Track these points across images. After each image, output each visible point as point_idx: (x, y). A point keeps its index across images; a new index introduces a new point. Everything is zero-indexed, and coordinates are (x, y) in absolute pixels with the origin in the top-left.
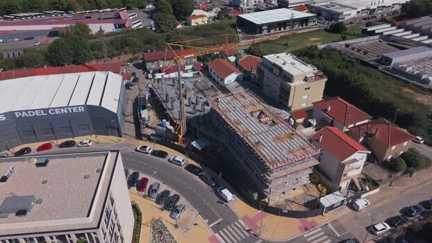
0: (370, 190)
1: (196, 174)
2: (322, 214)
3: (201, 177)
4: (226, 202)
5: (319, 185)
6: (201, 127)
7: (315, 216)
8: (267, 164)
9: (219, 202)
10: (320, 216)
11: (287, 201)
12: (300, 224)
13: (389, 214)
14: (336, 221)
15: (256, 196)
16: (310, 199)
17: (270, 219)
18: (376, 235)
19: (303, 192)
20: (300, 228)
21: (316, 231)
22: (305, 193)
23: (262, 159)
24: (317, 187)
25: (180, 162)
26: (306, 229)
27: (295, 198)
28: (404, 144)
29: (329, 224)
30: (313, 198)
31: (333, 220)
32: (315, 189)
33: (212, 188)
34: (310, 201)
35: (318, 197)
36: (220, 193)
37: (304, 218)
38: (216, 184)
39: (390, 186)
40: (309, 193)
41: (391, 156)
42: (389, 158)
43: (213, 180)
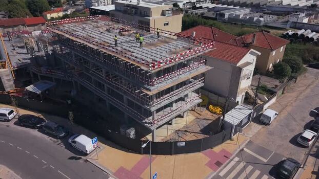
0: (269, 99)
1: (33, 128)
2: (230, 139)
3: (41, 130)
4: (86, 154)
5: (211, 106)
6: (42, 68)
7: (222, 142)
8: (142, 68)
9: (71, 158)
10: (229, 141)
11: (177, 132)
12: (208, 160)
13: (303, 121)
14: (250, 142)
15: (132, 133)
16: (206, 123)
17: (161, 162)
18: (308, 147)
19: (194, 118)
20: (209, 165)
21: (233, 163)
22: (197, 118)
23: (132, 65)
24: (208, 109)
25: (5, 115)
26: (219, 164)
27: (186, 127)
28: (281, 50)
29: (245, 149)
30: (210, 122)
31: (247, 142)
32: (207, 112)
33: (60, 141)
34: (206, 126)
35: (214, 119)
36: (73, 144)
37: (209, 150)
38: (66, 132)
39: (282, 94)
40: (201, 117)
41: (271, 65)
42: (270, 67)
43: (61, 128)
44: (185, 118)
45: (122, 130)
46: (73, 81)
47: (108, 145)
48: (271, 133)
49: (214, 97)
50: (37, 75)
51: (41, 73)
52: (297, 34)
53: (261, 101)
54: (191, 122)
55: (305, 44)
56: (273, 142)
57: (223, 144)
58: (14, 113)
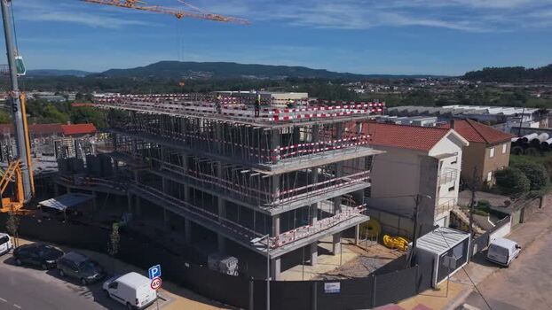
0: (499, 226)
1: (39, 268)
2: (432, 287)
3: (53, 270)
5: (386, 238)
7: (418, 294)
10: (430, 292)
14: (474, 294)
15: (232, 265)
16: (379, 264)
19: (355, 255)
22: (362, 256)
24: (381, 242)
27: (341, 269)
28: (504, 151)
29: (466, 306)
30: (387, 261)
31: (467, 294)
32: (380, 247)
33: (85, 288)
34: (381, 268)
35: (396, 257)
36: (111, 291)
37: (392, 305)
38: (102, 273)
39: (521, 222)
40: (370, 254)
41: (490, 174)
42: (489, 179)
43: (92, 265)
44: (337, 256)
45: (211, 262)
46: (128, 194)
47: (181, 295)
48: (515, 281)
49: (391, 221)
50: (66, 188)
51: (74, 185)
52: (527, 139)
53: (482, 229)
54: (350, 262)
55: (543, 155)
56: (522, 294)
57: (419, 296)
58: (9, 242)
